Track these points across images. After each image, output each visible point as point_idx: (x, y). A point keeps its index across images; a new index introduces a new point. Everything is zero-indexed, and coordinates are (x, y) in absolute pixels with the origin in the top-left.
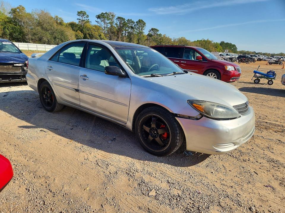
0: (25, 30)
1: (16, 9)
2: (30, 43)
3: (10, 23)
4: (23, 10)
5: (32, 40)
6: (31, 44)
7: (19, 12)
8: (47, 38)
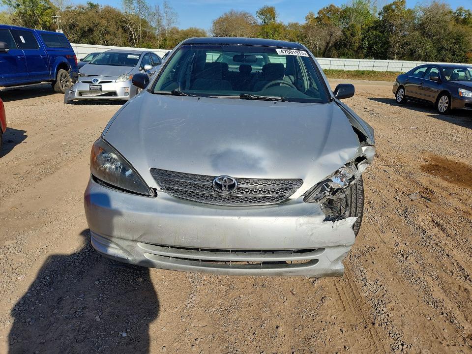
0: (393, 39)
1: (390, 6)
2: (393, 59)
3: (376, 30)
4: (402, 5)
5: (398, 54)
6: (395, 61)
7: (393, 11)
8: (426, 49)
